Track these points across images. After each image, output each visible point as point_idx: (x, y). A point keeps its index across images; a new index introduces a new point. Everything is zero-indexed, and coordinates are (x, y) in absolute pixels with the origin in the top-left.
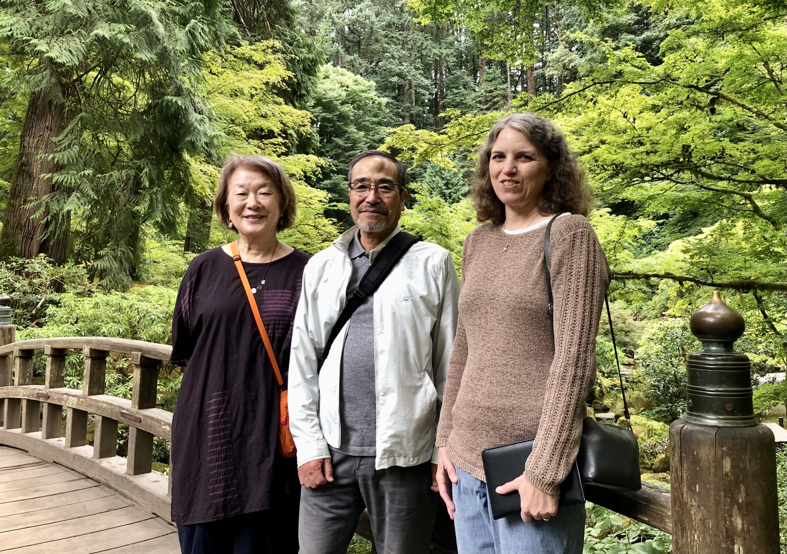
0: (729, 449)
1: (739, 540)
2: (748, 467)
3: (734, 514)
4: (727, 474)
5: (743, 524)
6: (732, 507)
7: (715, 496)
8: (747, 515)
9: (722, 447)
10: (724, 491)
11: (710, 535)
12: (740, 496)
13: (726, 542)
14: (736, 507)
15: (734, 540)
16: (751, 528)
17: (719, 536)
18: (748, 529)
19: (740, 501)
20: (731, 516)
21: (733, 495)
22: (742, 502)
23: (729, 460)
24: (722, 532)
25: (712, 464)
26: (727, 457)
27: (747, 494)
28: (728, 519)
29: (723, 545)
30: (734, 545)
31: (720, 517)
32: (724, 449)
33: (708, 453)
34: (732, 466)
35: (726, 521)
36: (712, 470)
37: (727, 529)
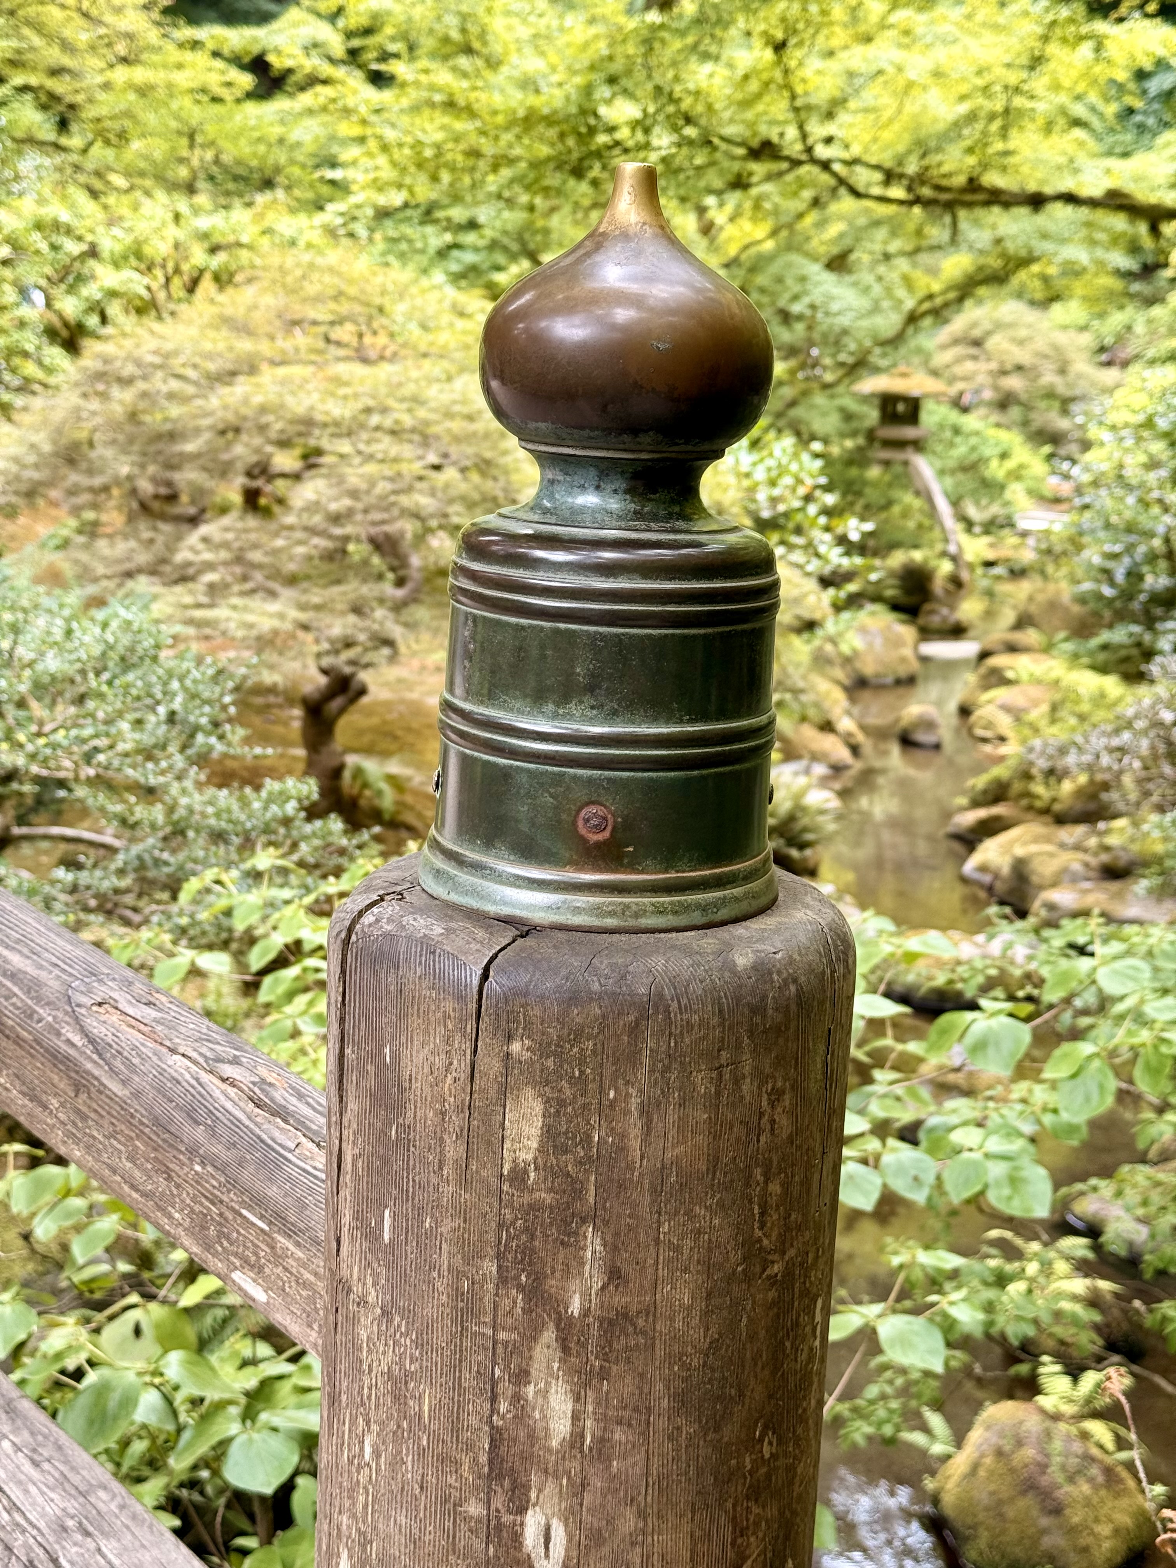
0: (543, 1049)
1: (550, 1487)
2: (635, 1144)
3: (537, 1369)
4: (518, 1176)
5: (576, 1417)
6: (533, 1335)
7: (458, 1275)
8: (604, 1374)
9: (509, 1038)
10: (499, 1257)
11: (422, 1453)
12: (574, 1285)
13: (490, 1491)
14: (549, 1335)
15: (527, 1488)
16: (618, 1435)
17: (457, 1464)
18: (601, 1441)
19: (575, 1307)
20: (522, 1376)
21: (538, 1278)
22: (586, 1313)
23: (538, 1107)
24: (469, 1447)
25: (456, 1121)
26: (529, 1092)
27: (614, 1275)
28: (506, 1388)
29: (474, 1509)
30: (522, 1510)
31: (468, 1379)
32: (516, 1047)
33: (440, 1061)
34: (549, 1133)
35: (494, 1399)
36: (454, 1150)
37: (497, 1438)
